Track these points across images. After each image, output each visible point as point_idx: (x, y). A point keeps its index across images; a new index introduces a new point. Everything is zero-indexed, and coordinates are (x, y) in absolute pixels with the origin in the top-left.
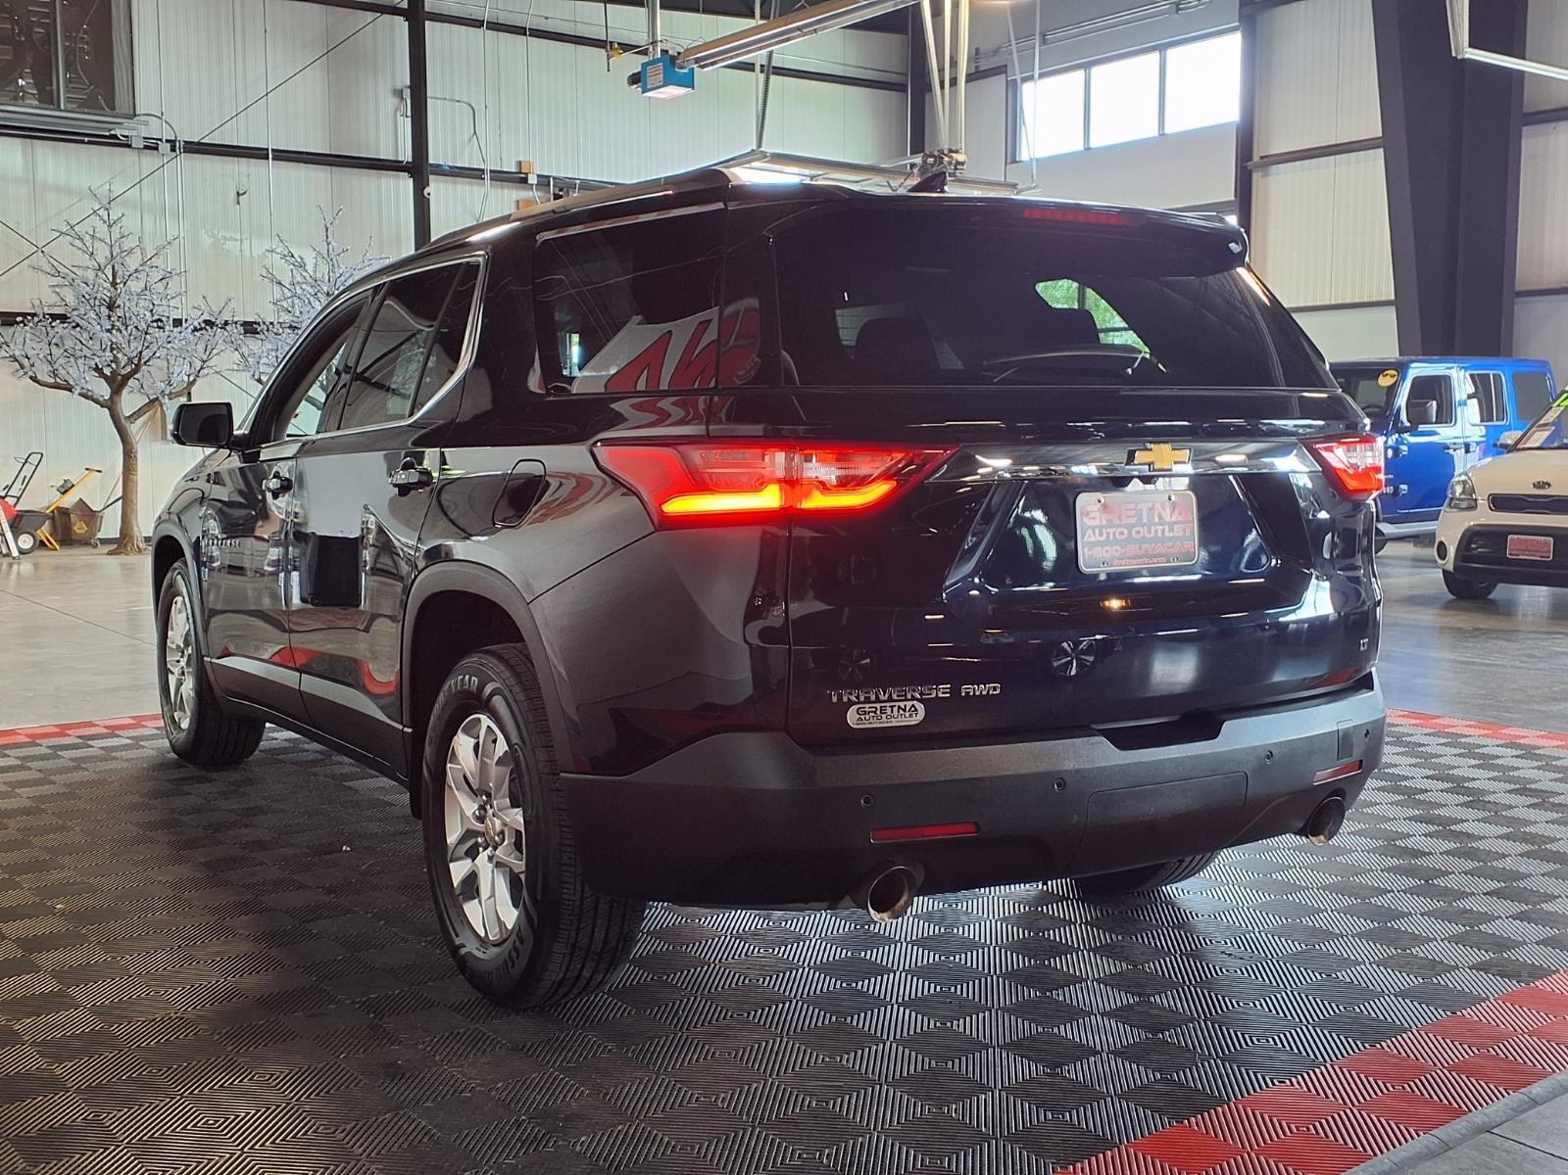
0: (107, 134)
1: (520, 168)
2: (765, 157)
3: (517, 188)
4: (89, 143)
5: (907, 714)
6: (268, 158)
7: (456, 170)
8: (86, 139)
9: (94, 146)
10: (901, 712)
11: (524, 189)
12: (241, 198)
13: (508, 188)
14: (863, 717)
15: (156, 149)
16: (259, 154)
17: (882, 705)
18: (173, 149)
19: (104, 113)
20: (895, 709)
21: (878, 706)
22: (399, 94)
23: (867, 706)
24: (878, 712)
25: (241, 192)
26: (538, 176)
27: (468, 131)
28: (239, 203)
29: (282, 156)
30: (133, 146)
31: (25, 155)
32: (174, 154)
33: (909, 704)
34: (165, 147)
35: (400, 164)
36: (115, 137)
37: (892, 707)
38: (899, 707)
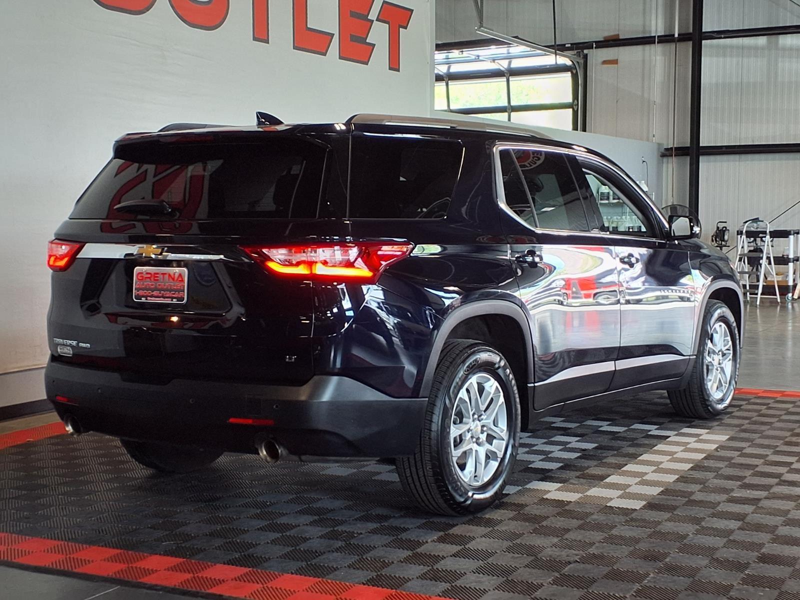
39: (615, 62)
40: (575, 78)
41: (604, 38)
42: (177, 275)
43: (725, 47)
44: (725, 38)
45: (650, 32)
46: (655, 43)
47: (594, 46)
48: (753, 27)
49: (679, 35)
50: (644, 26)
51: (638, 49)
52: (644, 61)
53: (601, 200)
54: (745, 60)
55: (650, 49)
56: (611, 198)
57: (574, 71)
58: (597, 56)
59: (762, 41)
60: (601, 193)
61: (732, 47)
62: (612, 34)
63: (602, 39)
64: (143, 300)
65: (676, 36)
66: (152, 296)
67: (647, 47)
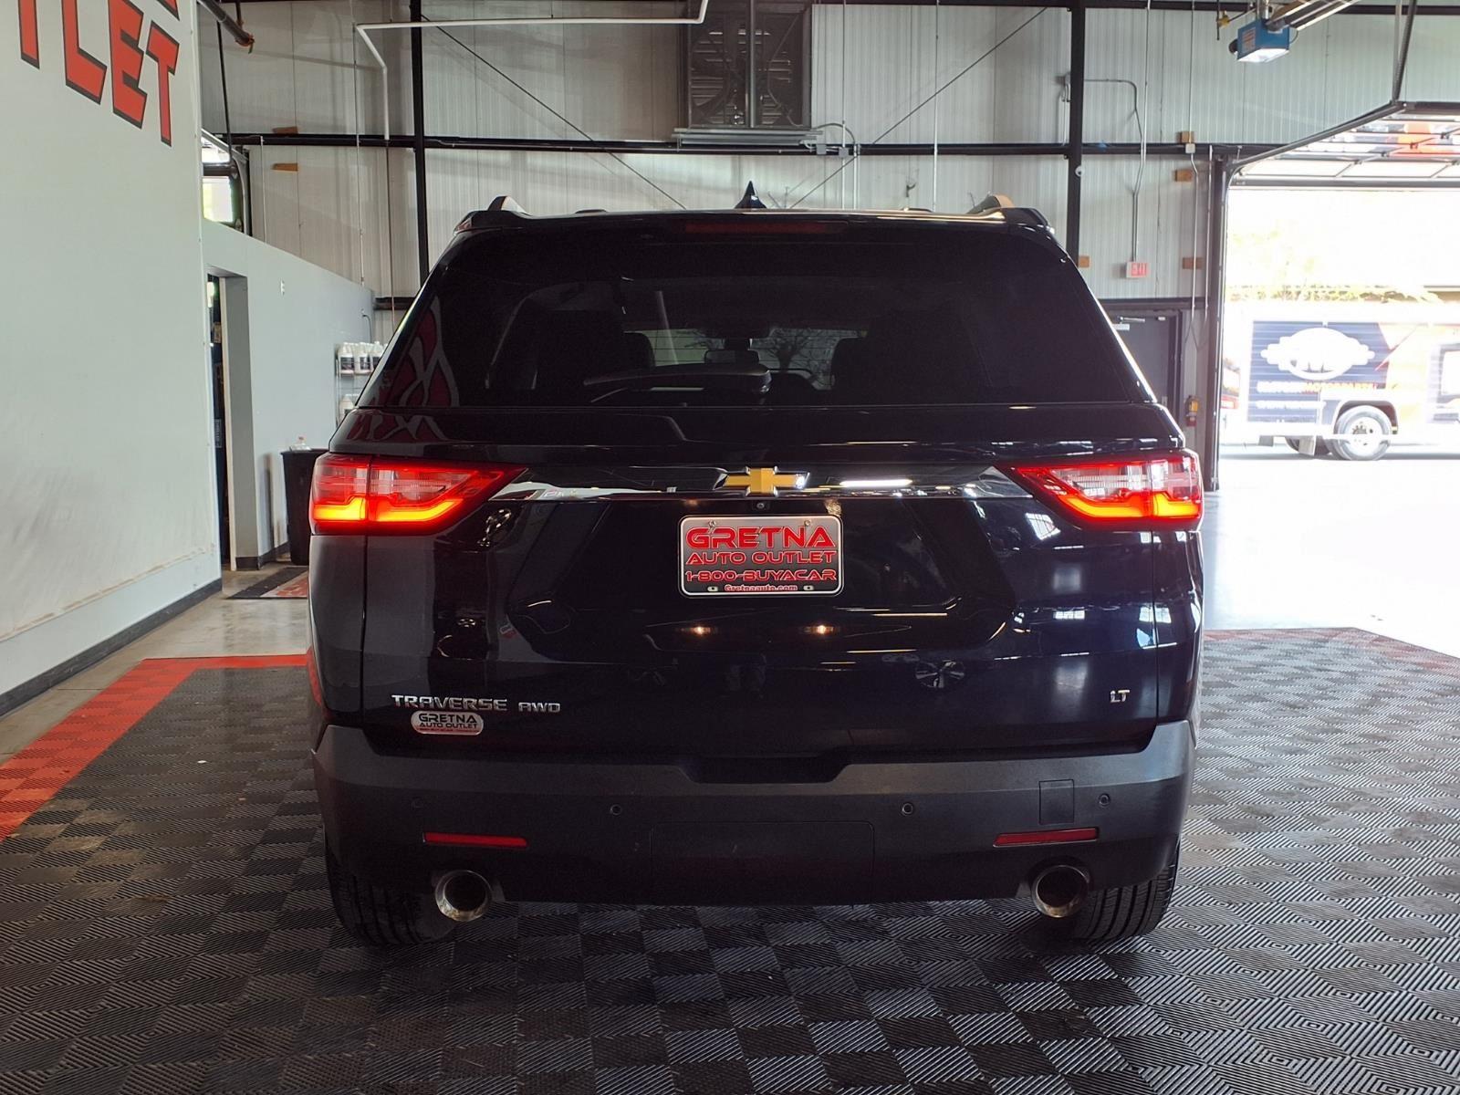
0: (797, 144)
1: (1181, 139)
2: (1402, 108)
3: (1176, 159)
4: (784, 154)
5: (467, 725)
6: (933, 154)
7: (1114, 147)
8: (780, 151)
9: (789, 157)
10: (460, 722)
11: (1183, 159)
12: (910, 191)
13: (1166, 159)
14: (425, 723)
15: (837, 154)
16: (925, 150)
17: (442, 713)
18: (851, 153)
19: (790, 127)
20: (455, 718)
21: (438, 714)
22: (1060, 80)
23: (428, 713)
24: (439, 719)
25: (910, 186)
26: (1197, 145)
27: (1128, 107)
28: (907, 196)
29: (947, 150)
30: (818, 153)
31: (734, 168)
32: (852, 157)
33: (467, 715)
34: (844, 151)
35: (1059, 147)
36: (803, 146)
37: (451, 716)
38: (458, 717)
39: (293, 167)
40: (236, 184)
41: (274, 130)
42: (809, 534)
43: (454, 161)
44: (456, 147)
45: (344, 128)
46: (355, 145)
47: (262, 140)
48: (491, 137)
49: (390, 137)
50: (335, 119)
51: (327, 152)
52: (337, 170)
53: (343, 368)
54: (483, 181)
55: (346, 154)
56: (358, 366)
57: (235, 176)
58: (265, 156)
59: (504, 156)
60: (342, 359)
61: (463, 162)
62: (285, 125)
63: (271, 132)
64: (713, 591)
65: (387, 138)
66: (737, 582)
67: (341, 150)
